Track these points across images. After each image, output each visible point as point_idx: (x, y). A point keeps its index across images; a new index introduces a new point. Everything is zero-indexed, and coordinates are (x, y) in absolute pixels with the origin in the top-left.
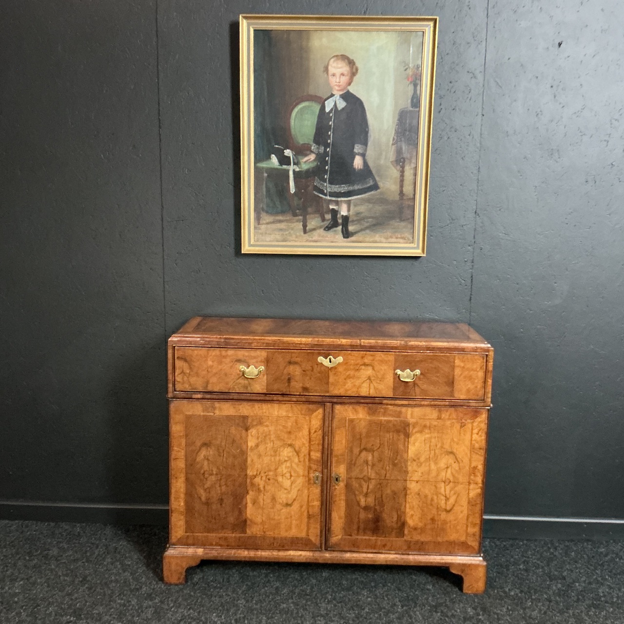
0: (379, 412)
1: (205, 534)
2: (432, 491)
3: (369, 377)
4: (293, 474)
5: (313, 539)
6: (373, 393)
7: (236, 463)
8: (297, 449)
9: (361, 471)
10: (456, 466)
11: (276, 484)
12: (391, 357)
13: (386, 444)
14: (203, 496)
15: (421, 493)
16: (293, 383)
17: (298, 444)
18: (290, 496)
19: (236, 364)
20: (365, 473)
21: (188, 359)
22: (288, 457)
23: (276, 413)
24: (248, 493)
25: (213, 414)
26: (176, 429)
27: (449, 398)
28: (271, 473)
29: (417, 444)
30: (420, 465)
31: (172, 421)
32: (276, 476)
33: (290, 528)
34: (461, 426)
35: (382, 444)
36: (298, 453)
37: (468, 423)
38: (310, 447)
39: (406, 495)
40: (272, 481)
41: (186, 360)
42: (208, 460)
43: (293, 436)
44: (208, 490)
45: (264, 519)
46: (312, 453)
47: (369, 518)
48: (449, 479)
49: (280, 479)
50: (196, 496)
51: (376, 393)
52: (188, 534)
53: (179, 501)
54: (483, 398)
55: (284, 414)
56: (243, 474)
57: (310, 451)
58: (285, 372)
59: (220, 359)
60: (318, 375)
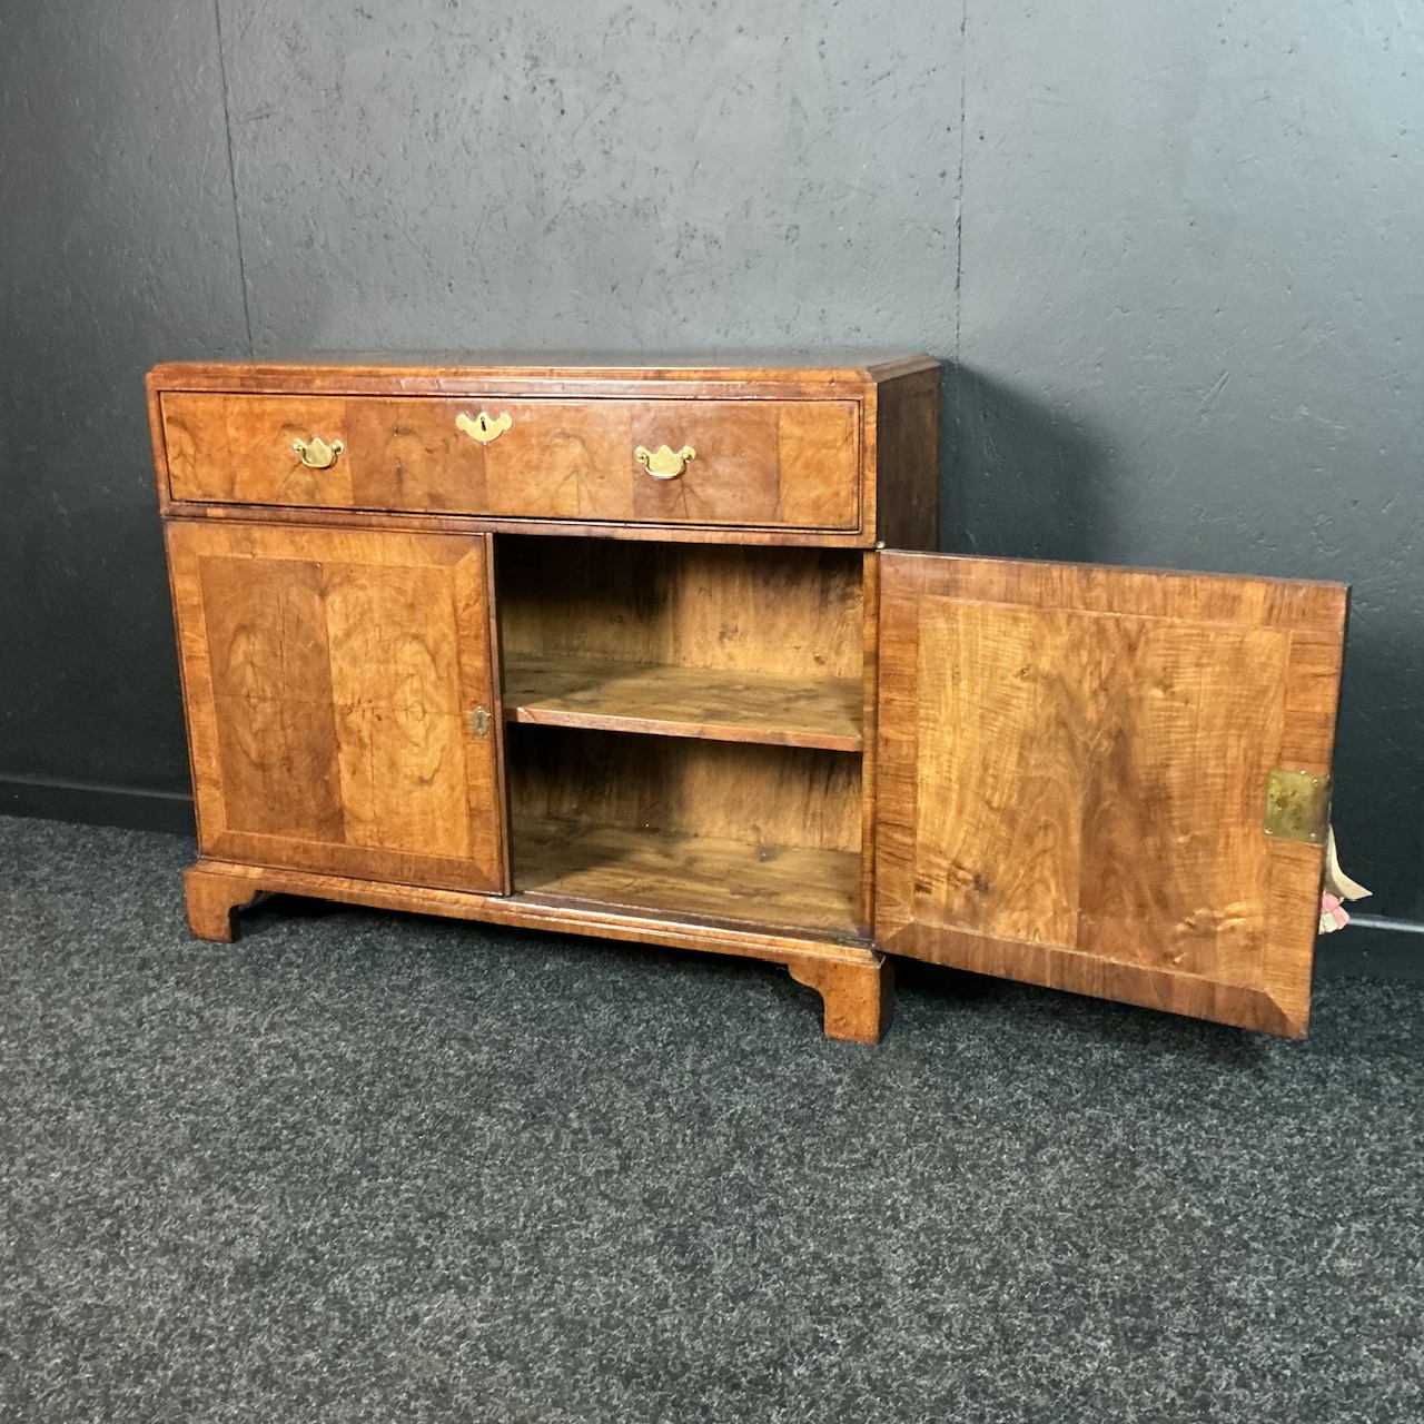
1: (267, 836)
3: (576, 466)
4: (427, 707)
5: (485, 868)
6: (585, 509)
7: (309, 675)
8: (431, 644)
11: (395, 730)
14: (253, 749)
16: (409, 485)
17: (431, 634)
18: (426, 760)
19: (285, 435)
21: (189, 424)
22: (414, 666)
23: (380, 558)
24: (339, 747)
25: (250, 556)
26: (185, 587)
27: (769, 524)
28: (383, 704)
31: (173, 571)
32: (394, 710)
33: (433, 832)
36: (434, 657)
38: (459, 644)
40: (385, 722)
41: (184, 427)
42: (253, 664)
43: (419, 616)
44: (260, 735)
45: (377, 811)
46: (464, 659)
49: (402, 718)
50: (239, 747)
51: (595, 509)
52: (231, 832)
53: (209, 757)
54: (855, 522)
55: (397, 560)
56: (325, 701)
57: (459, 653)
58: (389, 452)
59: (252, 421)
60: (462, 461)
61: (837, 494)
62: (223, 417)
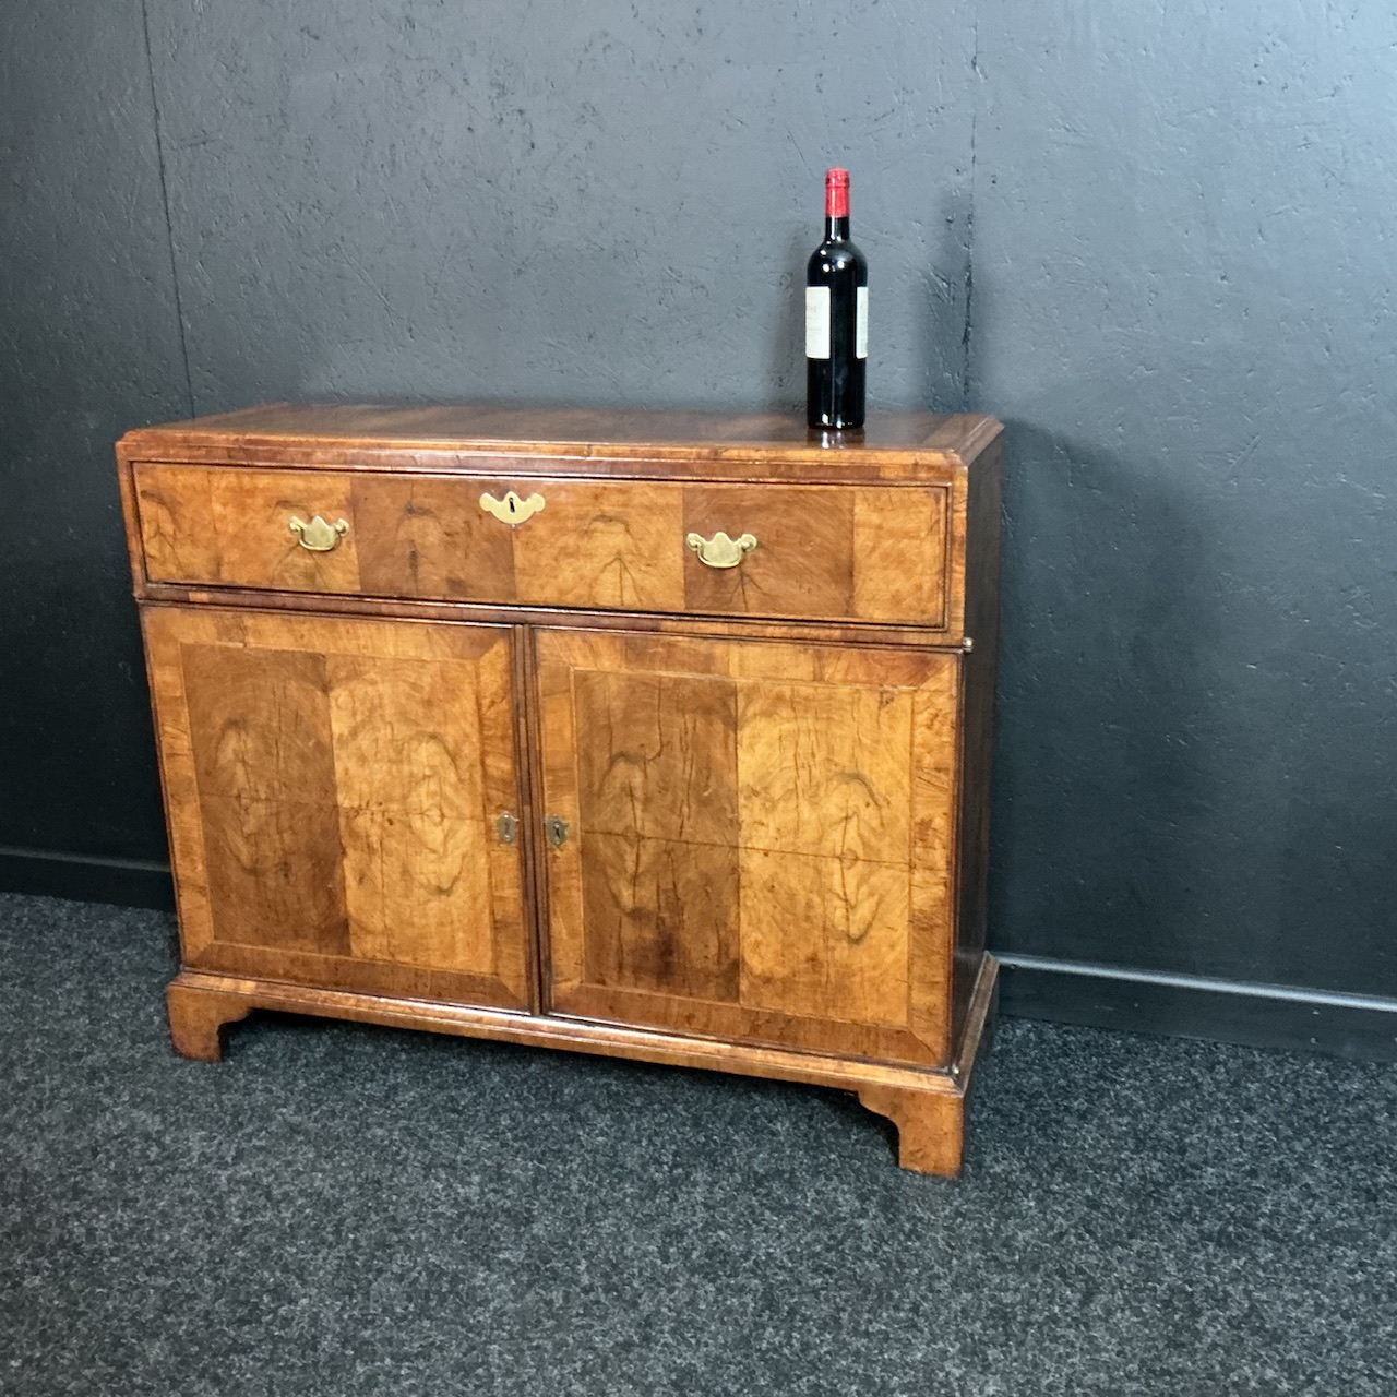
0: (655, 653)
1: (261, 948)
2: (808, 883)
3: (619, 553)
4: (446, 811)
5: (510, 985)
6: (630, 599)
7: (310, 775)
8: (451, 746)
9: (619, 814)
10: (869, 815)
11: (409, 835)
12: (672, 495)
13: (677, 745)
14: (245, 853)
15: (777, 886)
16: (424, 569)
17: (451, 733)
18: (444, 868)
19: (280, 513)
20: (629, 819)
21: (167, 499)
22: (432, 767)
23: (392, 650)
24: (344, 853)
25: (241, 645)
26: (164, 678)
27: (840, 619)
28: (395, 807)
29: (760, 748)
30: (771, 806)
31: (151, 660)
32: (407, 814)
33: (452, 948)
34: (881, 702)
35: (669, 742)
36: (454, 758)
37: (901, 693)
38: (483, 744)
39: (738, 888)
40: (397, 826)
41: (162, 502)
42: (244, 763)
43: (437, 713)
44: (252, 840)
45: (388, 921)
46: (489, 761)
47: (644, 940)
48: (854, 852)
49: (417, 823)
50: (228, 852)
51: (640, 600)
52: (219, 943)
53: (192, 861)
54: (939, 619)
55: (412, 653)
56: (327, 803)
57: (484, 754)
58: (402, 535)
59: (241, 497)
60: (486, 545)
61: (919, 587)
62: (207, 492)
